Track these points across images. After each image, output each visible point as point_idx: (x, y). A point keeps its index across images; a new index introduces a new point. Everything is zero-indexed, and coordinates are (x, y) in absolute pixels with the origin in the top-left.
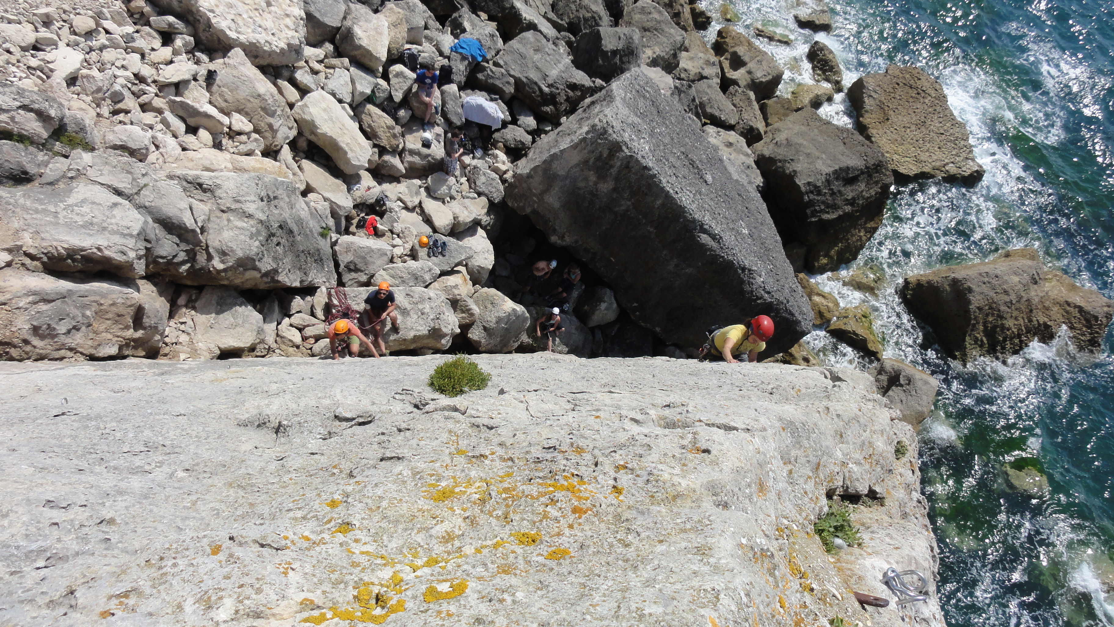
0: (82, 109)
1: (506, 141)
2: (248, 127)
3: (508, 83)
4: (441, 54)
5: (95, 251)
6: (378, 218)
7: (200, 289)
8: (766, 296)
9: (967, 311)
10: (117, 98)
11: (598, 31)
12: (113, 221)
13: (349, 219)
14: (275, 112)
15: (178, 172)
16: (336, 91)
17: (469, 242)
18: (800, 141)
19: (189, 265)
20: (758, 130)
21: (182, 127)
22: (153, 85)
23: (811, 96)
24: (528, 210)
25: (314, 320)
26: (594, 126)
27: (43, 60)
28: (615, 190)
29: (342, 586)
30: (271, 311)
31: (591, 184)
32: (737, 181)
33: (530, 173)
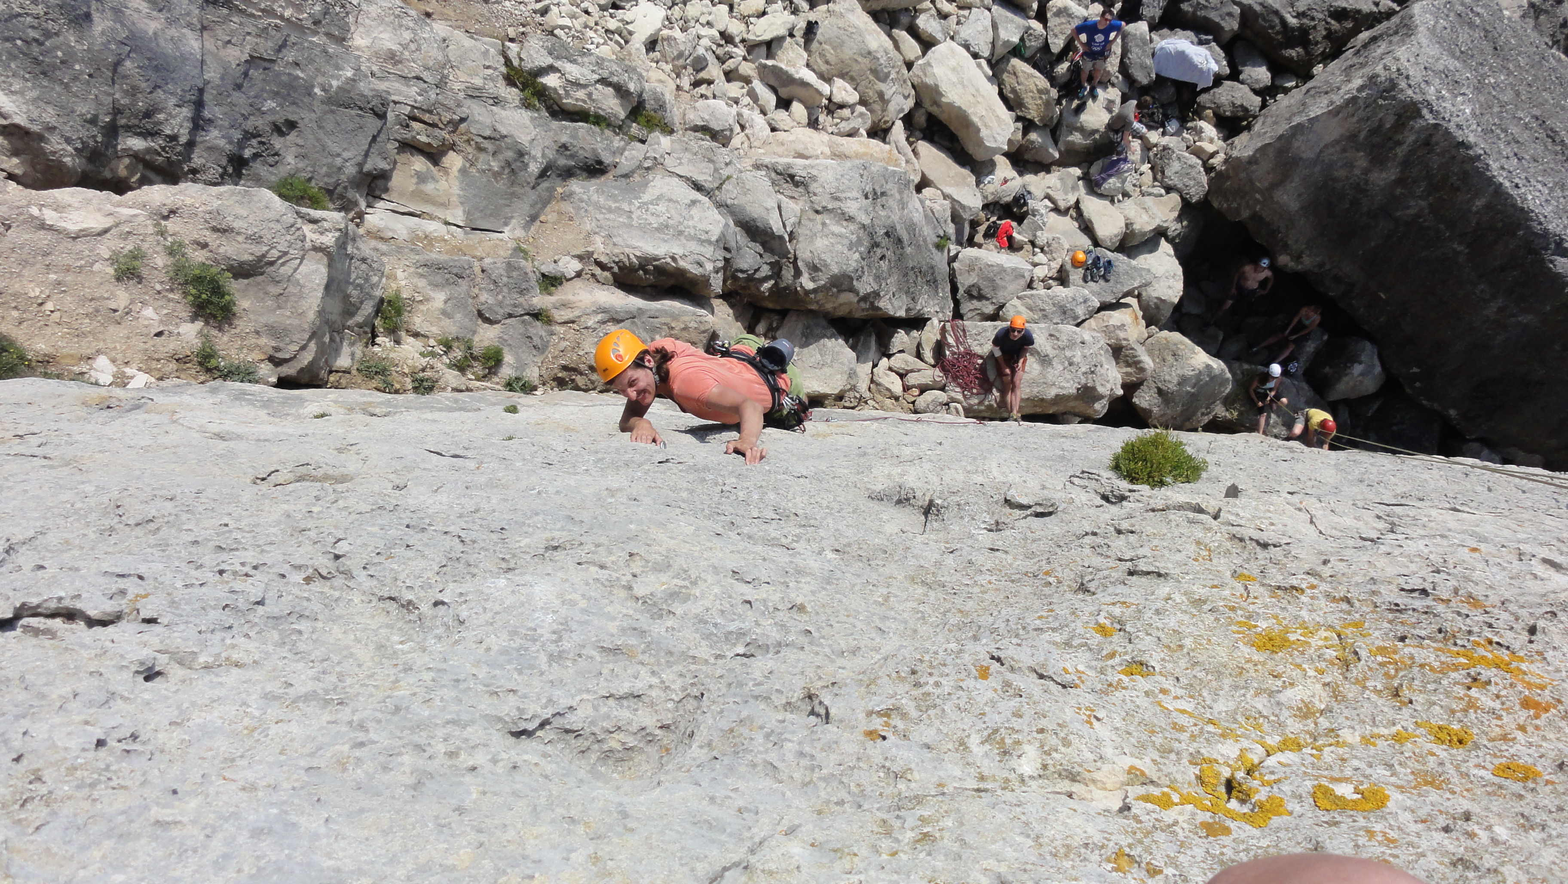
0: (661, 81)
1: (1218, 107)
2: (852, 97)
3: (1230, 14)
5: (669, 260)
6: (1014, 224)
7: (783, 314)
10: (699, 65)
12: (691, 223)
13: (974, 224)
14: (887, 75)
15: (767, 160)
16: (972, 42)
17: (1145, 261)
19: (772, 282)
21: (772, 99)
22: (741, 46)
24: (1245, 214)
25: (920, 364)
26: (1373, 78)
27: (622, 20)
28: (1399, 182)
29: (1173, 756)
30: (867, 348)
31: (1357, 172)
33: (1254, 155)
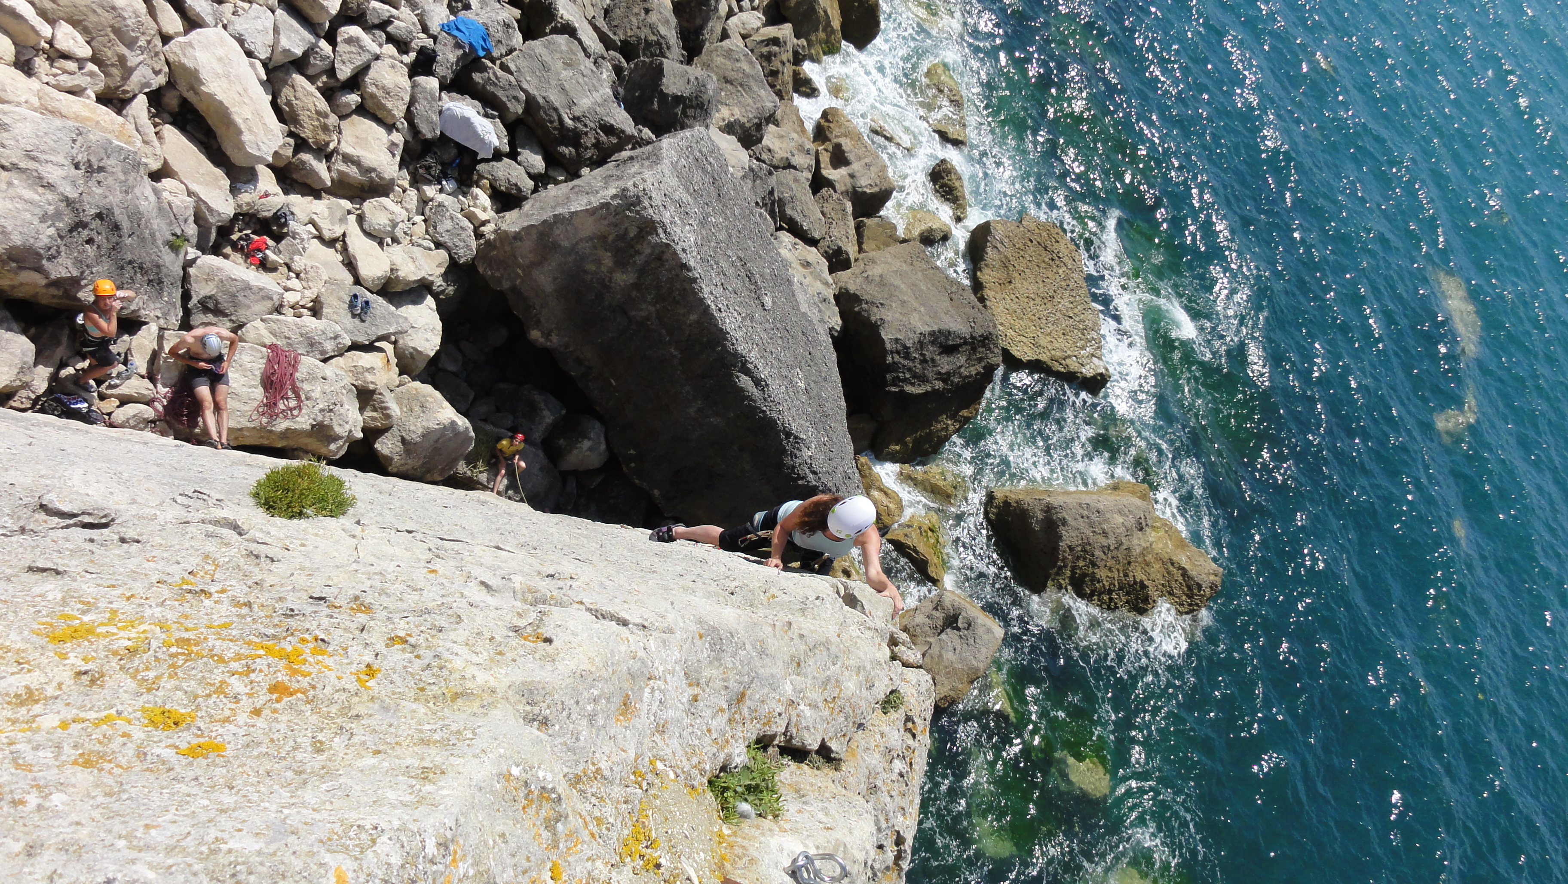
1: (495, 180)
2: (83, 51)
3: (516, 98)
4: (425, 29)
8: (811, 476)
9: (1056, 549)
11: (661, 64)
13: (223, 232)
14: (135, 40)
16: (246, 37)
17: (408, 311)
18: (898, 282)
20: (847, 254)
23: (924, 227)
24: (506, 285)
26: (624, 190)
28: (636, 286)
30: (53, 342)
31: (604, 269)
32: (805, 314)
33: (519, 232)
